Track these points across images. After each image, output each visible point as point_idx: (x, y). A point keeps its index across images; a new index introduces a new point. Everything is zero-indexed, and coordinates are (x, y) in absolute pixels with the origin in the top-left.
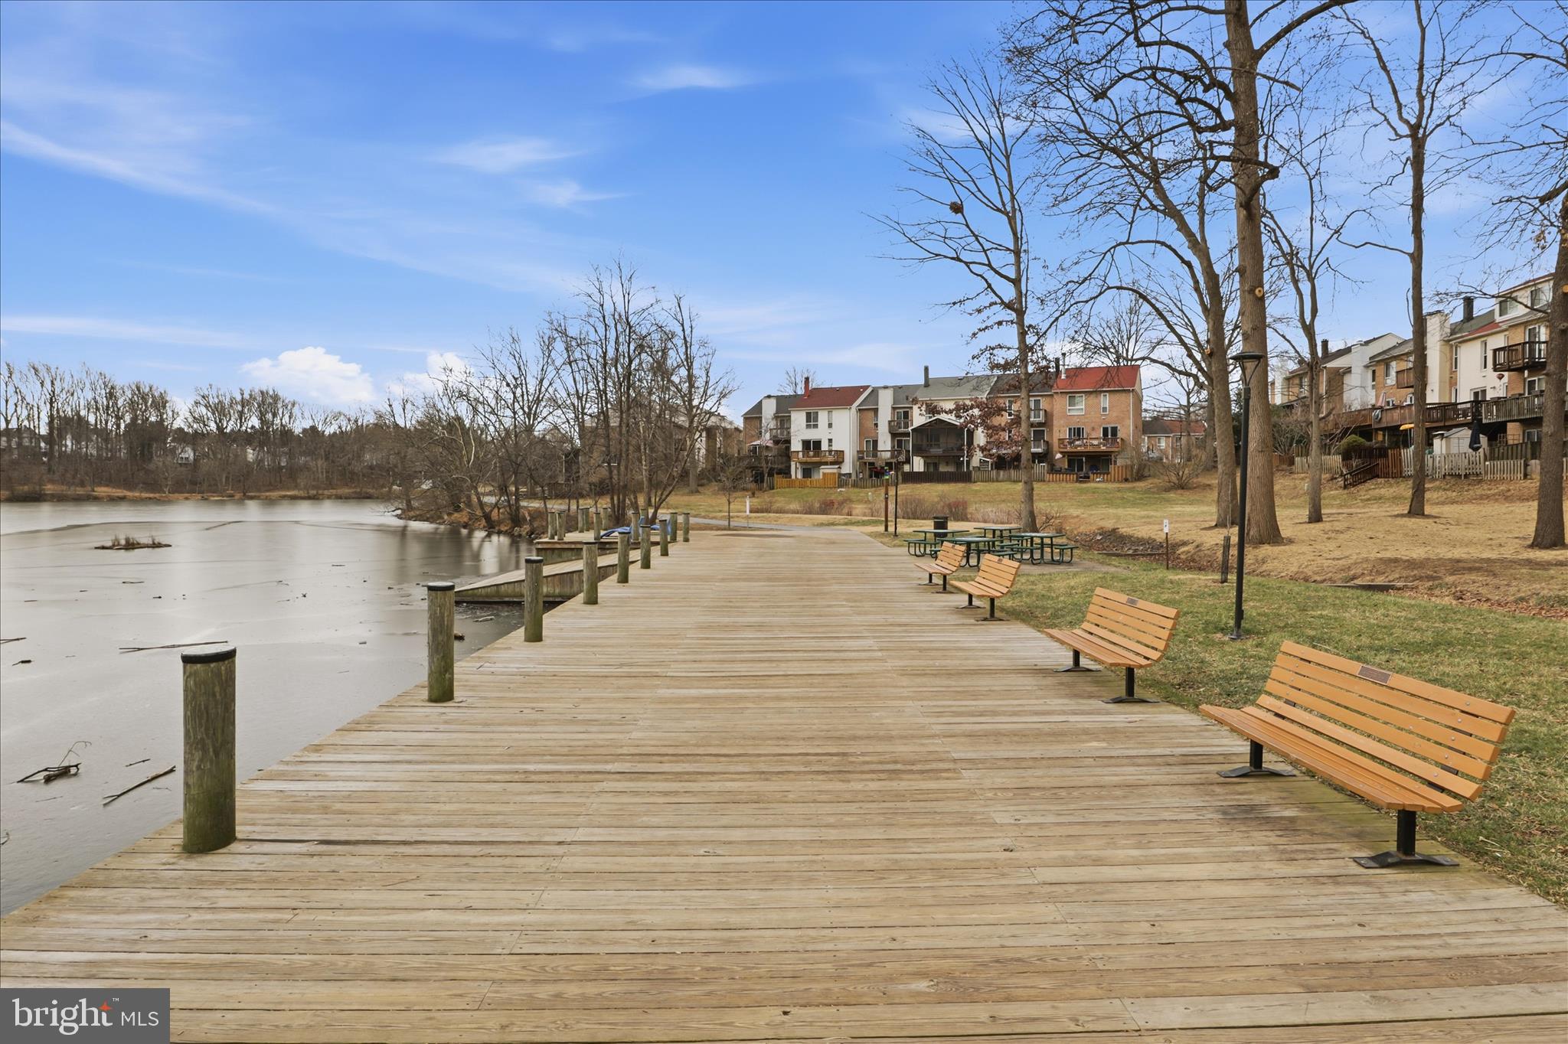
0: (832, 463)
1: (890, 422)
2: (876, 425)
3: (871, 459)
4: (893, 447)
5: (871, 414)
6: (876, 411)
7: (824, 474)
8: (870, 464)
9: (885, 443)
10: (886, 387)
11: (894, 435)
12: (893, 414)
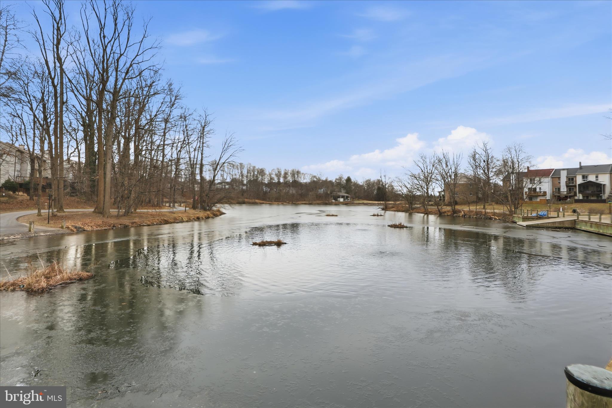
0: (542, 196)
1: (566, 182)
2: (559, 183)
3: (557, 194)
4: (567, 190)
5: (557, 179)
6: (559, 178)
7: (540, 199)
8: (558, 196)
9: (564, 189)
10: (564, 169)
11: (567, 186)
12: (567, 179)
